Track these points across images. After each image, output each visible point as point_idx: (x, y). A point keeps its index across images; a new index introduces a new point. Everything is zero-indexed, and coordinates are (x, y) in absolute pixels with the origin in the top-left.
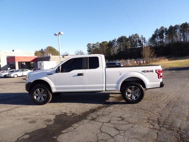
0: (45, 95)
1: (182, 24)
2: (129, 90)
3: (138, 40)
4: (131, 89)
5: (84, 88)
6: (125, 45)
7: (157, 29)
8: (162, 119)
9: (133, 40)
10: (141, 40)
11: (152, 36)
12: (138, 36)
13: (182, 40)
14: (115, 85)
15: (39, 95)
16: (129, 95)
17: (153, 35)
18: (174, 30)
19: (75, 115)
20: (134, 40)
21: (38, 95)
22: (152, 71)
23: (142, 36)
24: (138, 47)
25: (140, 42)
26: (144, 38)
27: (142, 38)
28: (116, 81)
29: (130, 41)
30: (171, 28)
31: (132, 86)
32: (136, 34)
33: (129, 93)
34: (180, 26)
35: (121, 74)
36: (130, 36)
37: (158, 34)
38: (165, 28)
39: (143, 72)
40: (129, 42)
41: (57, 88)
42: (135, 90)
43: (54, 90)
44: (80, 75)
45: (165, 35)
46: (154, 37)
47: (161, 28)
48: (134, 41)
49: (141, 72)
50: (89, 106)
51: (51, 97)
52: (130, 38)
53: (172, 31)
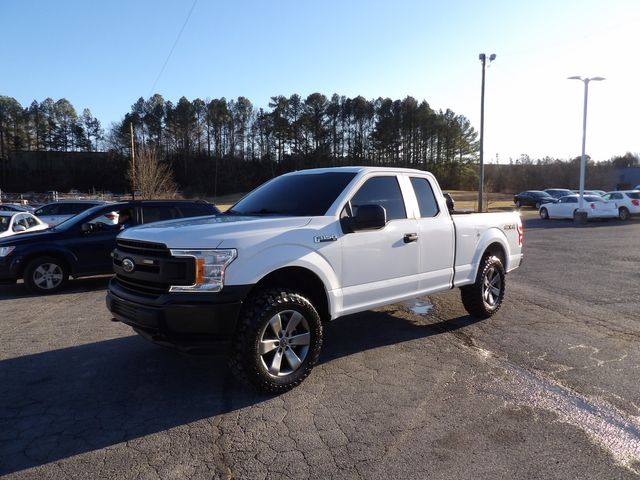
1: (213, 101)
3: (72, 125)
6: (13, 133)
7: (141, 100)
9: (49, 119)
10: (85, 127)
11: (124, 118)
12: (73, 110)
17: (127, 116)
18: (192, 114)
20: (56, 121)
23: (86, 110)
24: (73, 152)
25: (78, 131)
26: (96, 122)
27: (89, 118)
29: (36, 121)
30: (183, 103)
32: (62, 102)
34: (208, 105)
36: (34, 104)
37: (142, 115)
38: (166, 100)
40: (30, 124)
45: (163, 125)
46: (131, 120)
47: (153, 99)
48: (53, 125)
52: (36, 111)
53: (185, 113)
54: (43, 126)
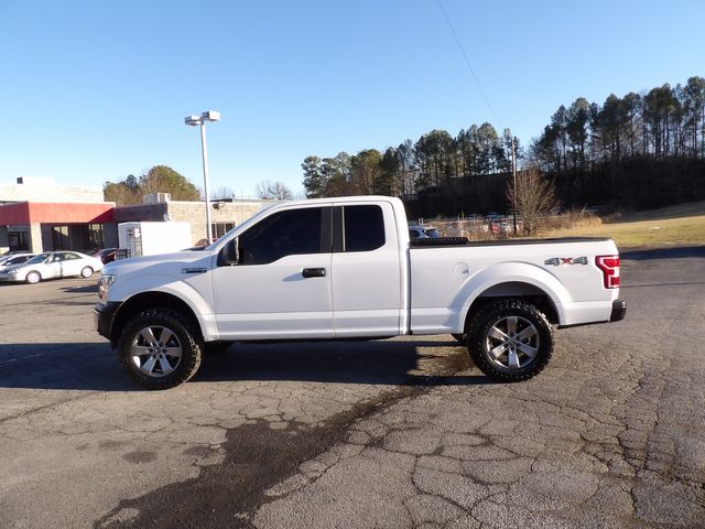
0: (175, 352)
1: (652, 92)
2: (498, 333)
3: (494, 148)
4: (503, 326)
5: (328, 323)
6: (444, 163)
7: (562, 108)
8: (636, 439)
9: (474, 145)
10: (505, 147)
11: (544, 132)
12: (494, 132)
13: (651, 149)
14: (446, 311)
15: (151, 350)
16: (498, 351)
17: (547, 129)
18: (623, 113)
19: (300, 427)
20: (479, 145)
21: (147, 352)
22: (583, 261)
23: (507, 130)
24: (494, 175)
25: (499, 152)
26: (516, 141)
27: (508, 138)
28: (451, 298)
29: (463, 148)
30: (612, 103)
31: (509, 318)
32: (486, 125)
33: (496, 343)
34: (645, 97)
35: (467, 271)
36: (462, 132)
37: (565, 125)
38: (591, 103)
39: (549, 262)
40: (459, 152)
41: (221, 326)
42: (518, 332)
43: (211, 333)
44: (310, 273)
45: (589, 131)
46: (551, 135)
47: (576, 105)
48: (476, 150)
49: (543, 265)
50: (349, 394)
51: (198, 358)
52: (464, 137)
53: (614, 114)
54: (468, 152)
